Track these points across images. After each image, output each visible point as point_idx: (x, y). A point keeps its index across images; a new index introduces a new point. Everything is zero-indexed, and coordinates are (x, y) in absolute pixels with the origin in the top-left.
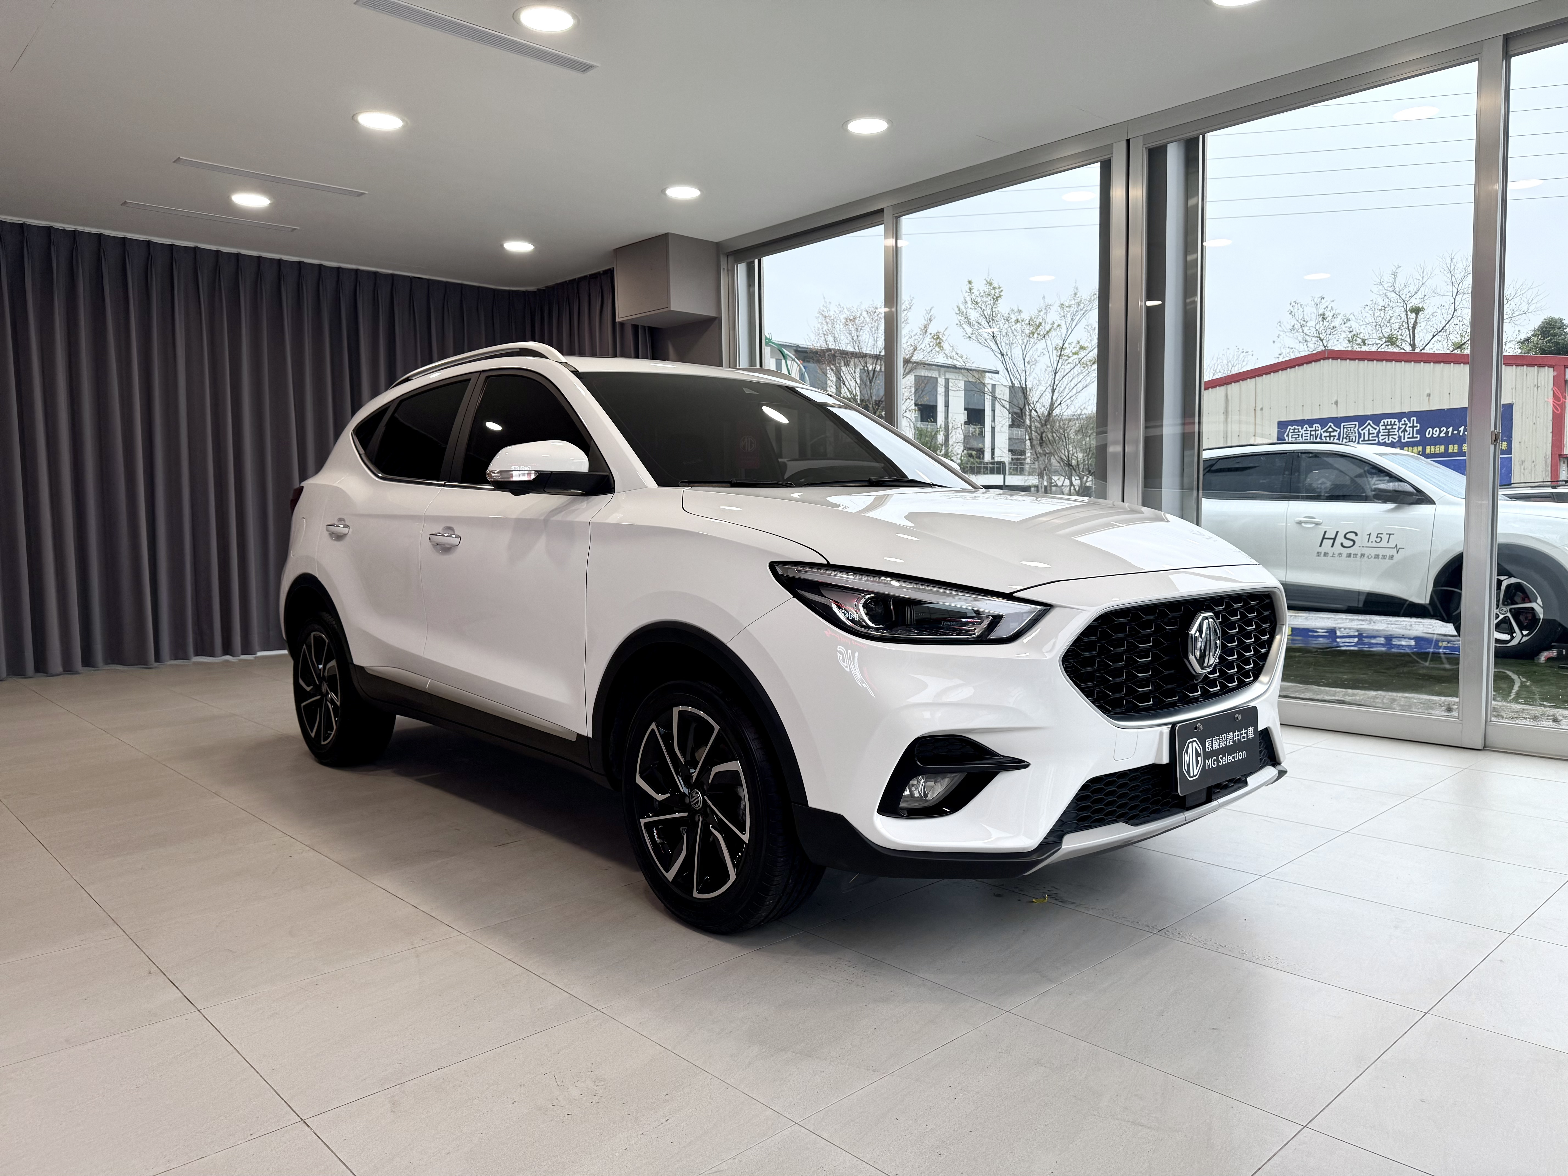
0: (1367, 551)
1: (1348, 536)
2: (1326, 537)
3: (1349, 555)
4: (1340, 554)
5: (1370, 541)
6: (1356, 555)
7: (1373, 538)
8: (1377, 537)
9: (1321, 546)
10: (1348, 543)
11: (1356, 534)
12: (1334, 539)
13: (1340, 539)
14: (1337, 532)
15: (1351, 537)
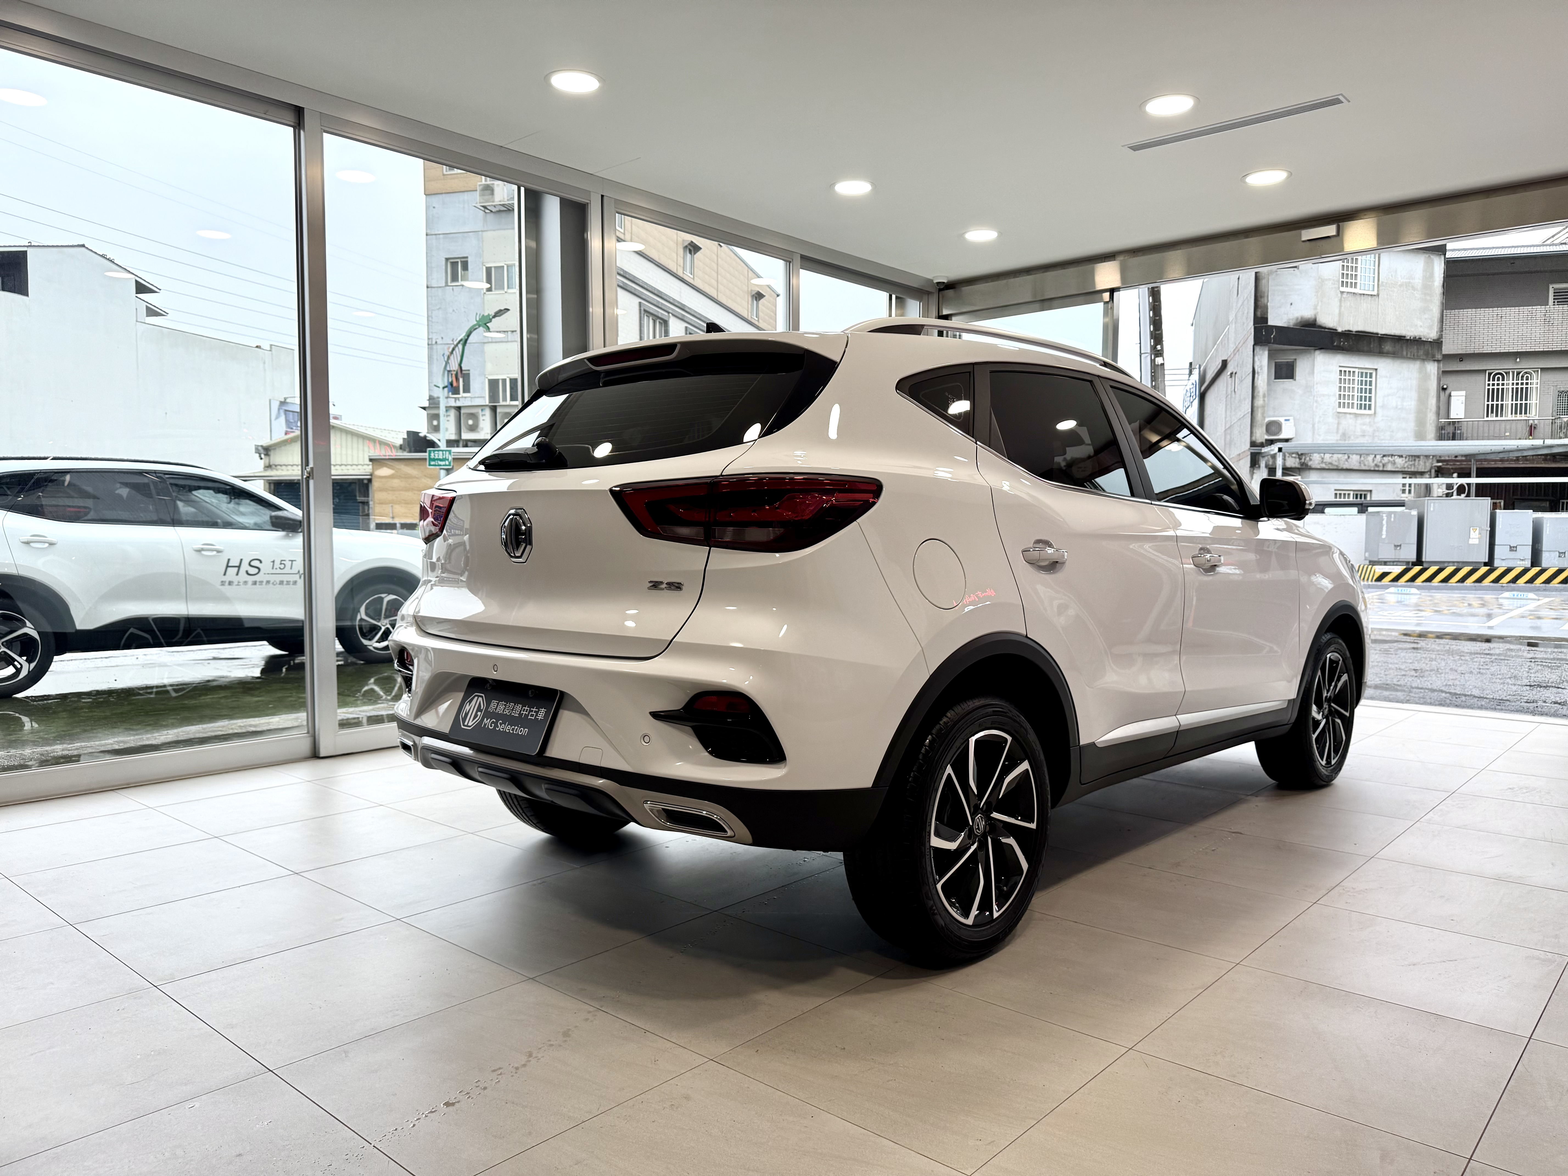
0: (272, 578)
1: (253, 563)
2: (230, 565)
3: (255, 583)
4: (246, 583)
5: (275, 568)
6: (261, 582)
7: (277, 565)
8: (281, 564)
9: (225, 574)
10: (253, 571)
11: (261, 562)
12: (239, 567)
13: (245, 567)
14: (241, 560)
15: (255, 565)
